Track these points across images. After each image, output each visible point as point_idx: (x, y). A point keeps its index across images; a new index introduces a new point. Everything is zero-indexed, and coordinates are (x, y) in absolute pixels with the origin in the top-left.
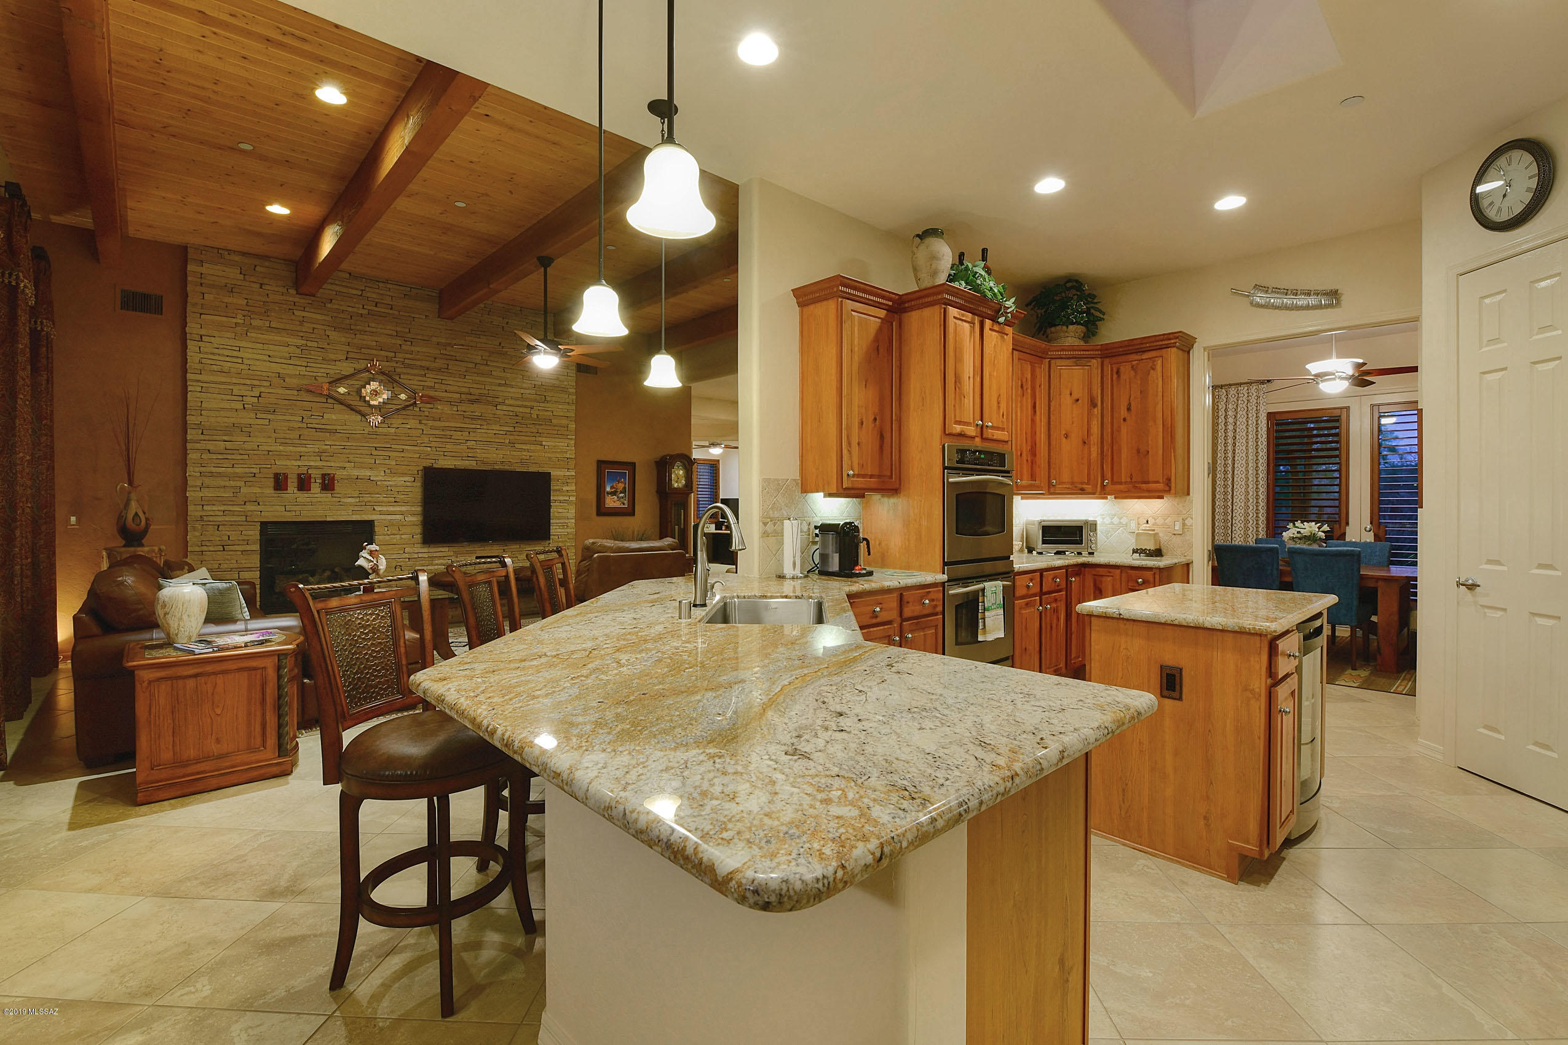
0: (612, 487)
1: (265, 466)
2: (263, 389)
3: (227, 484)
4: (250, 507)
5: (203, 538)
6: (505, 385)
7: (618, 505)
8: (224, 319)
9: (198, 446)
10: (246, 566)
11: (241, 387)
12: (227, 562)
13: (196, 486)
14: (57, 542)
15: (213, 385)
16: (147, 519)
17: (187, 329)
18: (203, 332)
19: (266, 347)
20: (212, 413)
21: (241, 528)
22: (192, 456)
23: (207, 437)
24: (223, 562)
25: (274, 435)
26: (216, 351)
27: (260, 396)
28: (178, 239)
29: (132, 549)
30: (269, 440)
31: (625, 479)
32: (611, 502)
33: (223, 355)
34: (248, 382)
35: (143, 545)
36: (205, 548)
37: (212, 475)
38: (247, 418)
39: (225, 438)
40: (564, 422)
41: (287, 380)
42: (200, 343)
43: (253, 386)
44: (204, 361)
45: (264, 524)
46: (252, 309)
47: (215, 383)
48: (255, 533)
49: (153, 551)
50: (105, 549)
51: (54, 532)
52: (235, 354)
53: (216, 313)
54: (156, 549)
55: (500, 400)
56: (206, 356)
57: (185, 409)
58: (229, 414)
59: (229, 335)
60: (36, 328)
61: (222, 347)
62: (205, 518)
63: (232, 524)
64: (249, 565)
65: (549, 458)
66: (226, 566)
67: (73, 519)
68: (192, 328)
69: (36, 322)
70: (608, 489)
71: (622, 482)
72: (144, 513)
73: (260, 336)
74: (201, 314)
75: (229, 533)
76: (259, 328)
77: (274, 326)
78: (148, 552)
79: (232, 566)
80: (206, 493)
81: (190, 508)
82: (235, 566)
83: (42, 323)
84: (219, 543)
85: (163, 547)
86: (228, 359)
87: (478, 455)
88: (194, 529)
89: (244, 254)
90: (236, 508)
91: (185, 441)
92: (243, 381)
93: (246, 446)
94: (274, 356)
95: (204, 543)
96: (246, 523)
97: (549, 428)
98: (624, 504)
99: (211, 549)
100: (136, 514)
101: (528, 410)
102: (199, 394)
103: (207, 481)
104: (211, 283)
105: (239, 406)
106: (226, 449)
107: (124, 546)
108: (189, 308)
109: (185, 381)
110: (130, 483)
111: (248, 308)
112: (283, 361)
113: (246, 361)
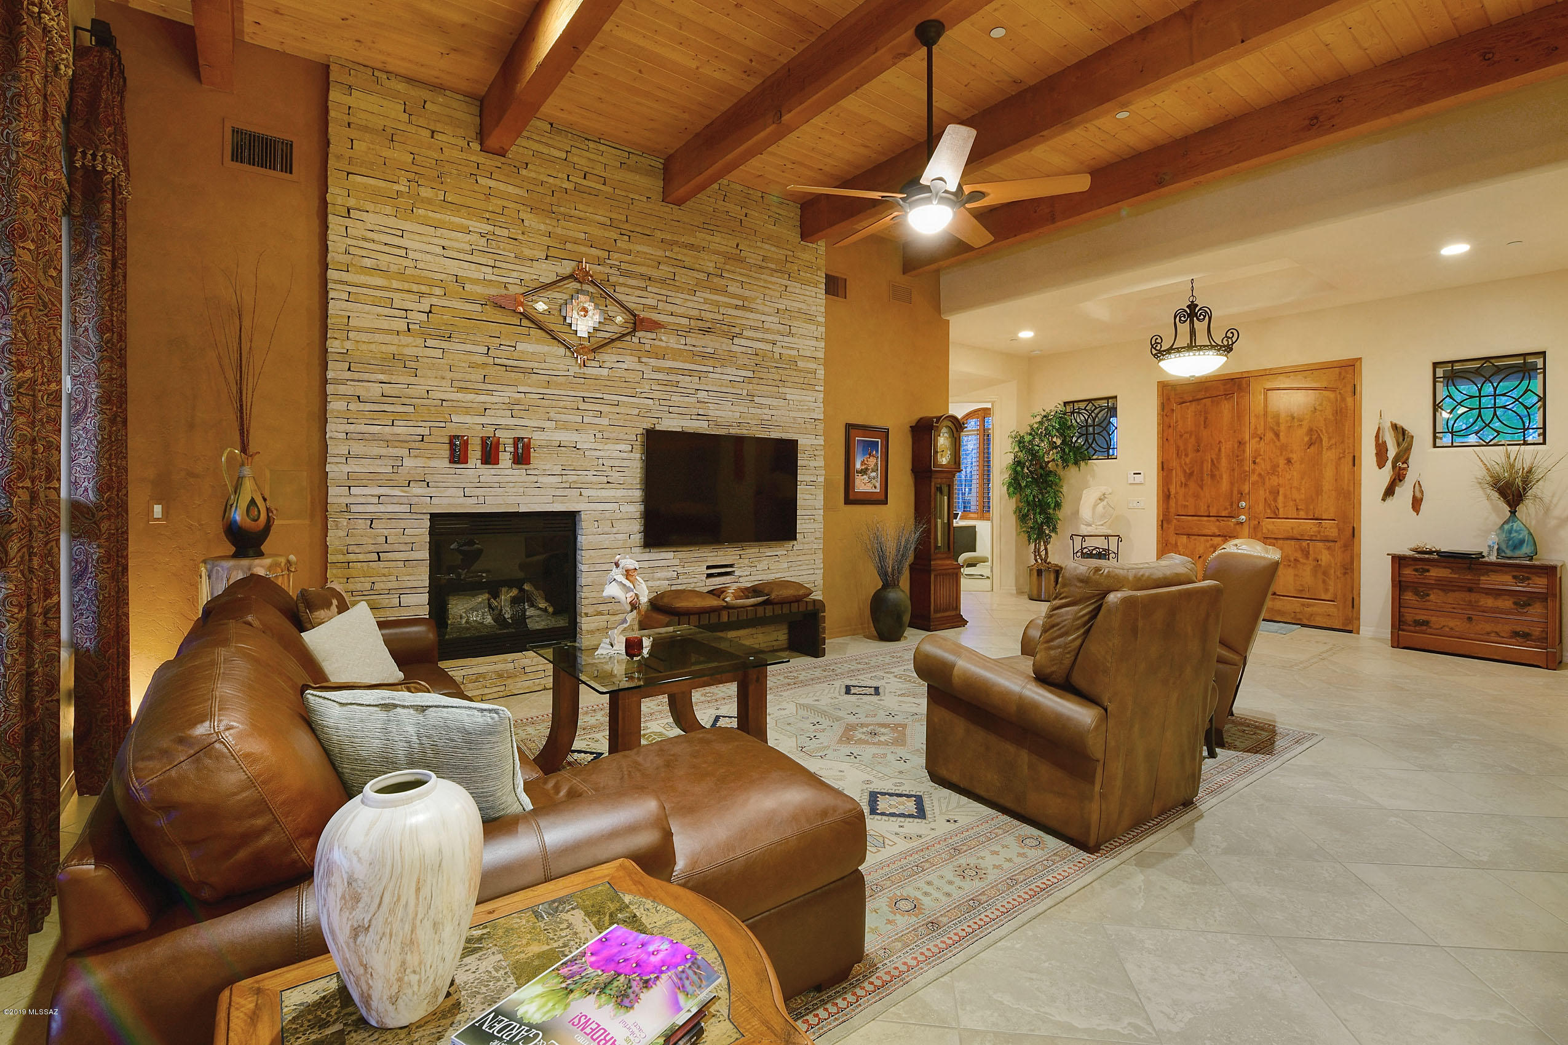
0: (863, 463)
1: (437, 424)
2: (434, 301)
3: (383, 451)
4: (417, 490)
5: (349, 541)
6: (743, 307)
7: (868, 488)
8: (382, 184)
9: (342, 389)
10: (410, 585)
11: (406, 296)
12: (384, 579)
13: (341, 456)
14: (130, 549)
15: (365, 291)
16: (268, 509)
17: (329, 197)
18: (351, 202)
19: (439, 232)
20: (364, 337)
21: (402, 524)
22: (335, 406)
23: (356, 376)
24: (378, 579)
25: (450, 374)
26: (370, 235)
27: (430, 312)
28: (316, 47)
29: (245, 562)
30: (444, 383)
31: (877, 451)
32: (863, 485)
33: (380, 243)
34: (415, 288)
35: (260, 554)
36: (352, 557)
37: (362, 437)
38: (412, 347)
39: (382, 377)
40: (812, 365)
41: (468, 287)
42: (348, 222)
43: (421, 295)
44: (352, 250)
45: (434, 517)
46: (421, 170)
47: (369, 287)
48: (421, 531)
49: (278, 565)
50: (205, 562)
51: (126, 532)
52: (397, 241)
53: (370, 173)
54: (283, 560)
55: (737, 330)
56: (354, 242)
57: (325, 328)
58: (388, 338)
59: (388, 210)
60: (94, 167)
61: (377, 228)
62: (354, 508)
63: (392, 517)
64: (415, 584)
65: (794, 418)
66: (382, 586)
67: (158, 510)
68: (336, 194)
69: (94, 156)
70: (858, 466)
71: (873, 456)
72: (265, 500)
73: (430, 214)
74: (348, 173)
75: (386, 532)
76: (429, 201)
77: (449, 200)
78: (270, 568)
79: (390, 585)
80: (353, 467)
81: (332, 491)
82: (395, 585)
83: (104, 160)
84: (371, 548)
85: (292, 558)
86: (387, 249)
87: (711, 413)
88: (337, 524)
89: (410, 80)
90: (397, 492)
91: (325, 381)
92: (406, 286)
93: (410, 392)
94: (452, 249)
95: (351, 549)
96: (408, 516)
97: (795, 373)
98: (875, 487)
99: (361, 557)
100: (253, 502)
101: (769, 347)
102: (345, 305)
103: (357, 448)
104: (364, 123)
105: (402, 325)
106: (383, 396)
107: (236, 556)
108: (331, 162)
109: (324, 282)
110: (244, 450)
111: (415, 169)
112: (461, 256)
113: (411, 254)
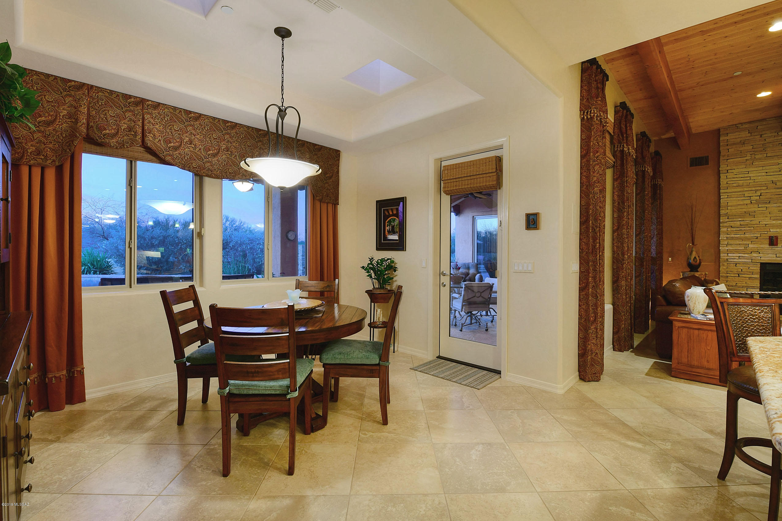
1: (763, 233)
2: (762, 191)
3: (741, 243)
4: (754, 255)
5: (727, 270)
8: (740, 159)
9: (725, 224)
10: (751, 285)
11: (749, 192)
12: (741, 283)
13: (725, 244)
14: (663, 268)
15: (733, 194)
16: (700, 260)
17: (720, 169)
18: (728, 168)
19: (764, 168)
20: (733, 208)
21: (748, 266)
22: (722, 229)
23: (730, 220)
24: (738, 282)
25: (769, 215)
26: (735, 176)
27: (761, 195)
28: (716, 127)
29: (692, 273)
30: (766, 218)
33: (740, 177)
34: (754, 189)
35: (698, 272)
36: (728, 275)
37: (732, 238)
38: (753, 208)
39: (740, 219)
41: (777, 184)
42: (727, 174)
43: (756, 191)
44: (729, 182)
45: (761, 264)
46: (756, 150)
47: (735, 192)
48: (757, 269)
49: (702, 274)
50: (682, 272)
51: (663, 264)
52: (746, 175)
53: (736, 157)
54: (704, 273)
56: (730, 180)
57: (719, 207)
58: (743, 207)
59: (743, 166)
60: (655, 183)
61: (738, 173)
62: (729, 260)
63: (744, 263)
64: (753, 286)
66: (740, 285)
67: (670, 259)
68: (723, 167)
69: (655, 181)
72: (699, 257)
73: (760, 163)
74: (727, 160)
75: (742, 268)
76: (760, 159)
77: (769, 156)
78: (700, 275)
79: (743, 285)
80: (730, 248)
81: (721, 255)
82: (745, 285)
83: (658, 181)
84: (736, 273)
85: (707, 273)
86: (742, 179)
88: (723, 265)
89: (750, 122)
90: (746, 255)
91: (719, 223)
92: (750, 189)
93: (752, 223)
94: (770, 172)
95: (728, 272)
96: (751, 263)
99: (732, 275)
100: (695, 257)
102: (726, 199)
103: (731, 242)
104: (733, 143)
105: (749, 202)
106: (741, 225)
107: (690, 271)
108: (721, 158)
109: (719, 193)
110: (693, 244)
111: (753, 150)
112: (774, 174)
113: (752, 178)
